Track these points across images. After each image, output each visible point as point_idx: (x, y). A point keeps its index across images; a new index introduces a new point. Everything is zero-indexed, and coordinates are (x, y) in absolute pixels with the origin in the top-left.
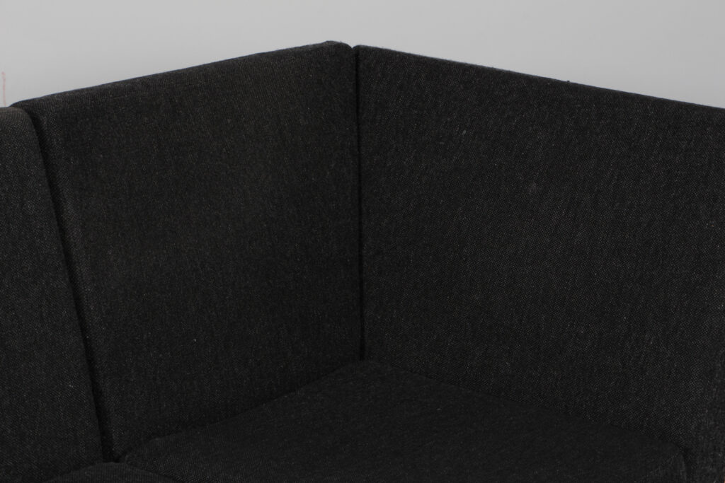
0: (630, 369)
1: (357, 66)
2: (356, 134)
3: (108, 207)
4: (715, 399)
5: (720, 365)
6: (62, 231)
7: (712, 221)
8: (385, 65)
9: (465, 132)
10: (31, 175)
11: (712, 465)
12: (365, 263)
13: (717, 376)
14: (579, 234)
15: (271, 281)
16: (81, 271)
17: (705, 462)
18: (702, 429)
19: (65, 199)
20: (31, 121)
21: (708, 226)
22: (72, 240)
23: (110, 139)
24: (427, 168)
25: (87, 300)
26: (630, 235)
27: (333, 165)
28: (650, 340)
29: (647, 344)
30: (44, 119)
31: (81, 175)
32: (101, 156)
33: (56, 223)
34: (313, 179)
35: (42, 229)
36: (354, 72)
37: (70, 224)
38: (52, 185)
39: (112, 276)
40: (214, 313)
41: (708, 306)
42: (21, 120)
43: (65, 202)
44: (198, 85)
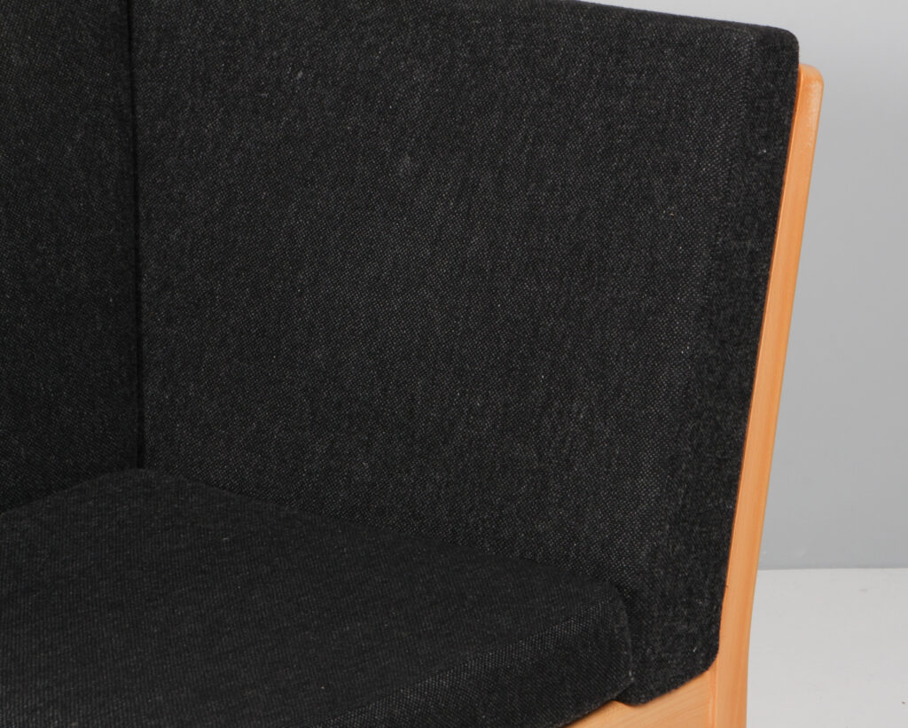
0: (551, 462)
4: (684, 506)
5: (690, 449)
7: (672, 205)
9: (300, 74)
11: (688, 620)
12: (145, 306)
13: (684, 466)
14: (475, 240)
17: (671, 614)
18: (660, 556)
21: (666, 215)
24: (241, 138)
26: (550, 237)
27: (78, 136)
28: (579, 413)
29: (576, 418)
41: (666, 348)
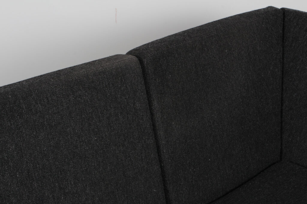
1: (284, 19)
2: (282, 52)
3: (173, 101)
6: (152, 114)
8: (298, 19)
10: (139, 90)
15: (243, 127)
16: (160, 134)
19: (154, 99)
20: (139, 62)
22: (156, 119)
23: (174, 66)
25: (163, 148)
27: (271, 68)
30: (145, 61)
31: (161, 87)
32: (170, 76)
33: (149, 112)
34: (262, 76)
35: (143, 115)
36: (283, 23)
37: (156, 111)
38: (148, 93)
39: (174, 134)
40: (218, 146)
42: (135, 63)
43: (154, 101)
44: (213, 35)
